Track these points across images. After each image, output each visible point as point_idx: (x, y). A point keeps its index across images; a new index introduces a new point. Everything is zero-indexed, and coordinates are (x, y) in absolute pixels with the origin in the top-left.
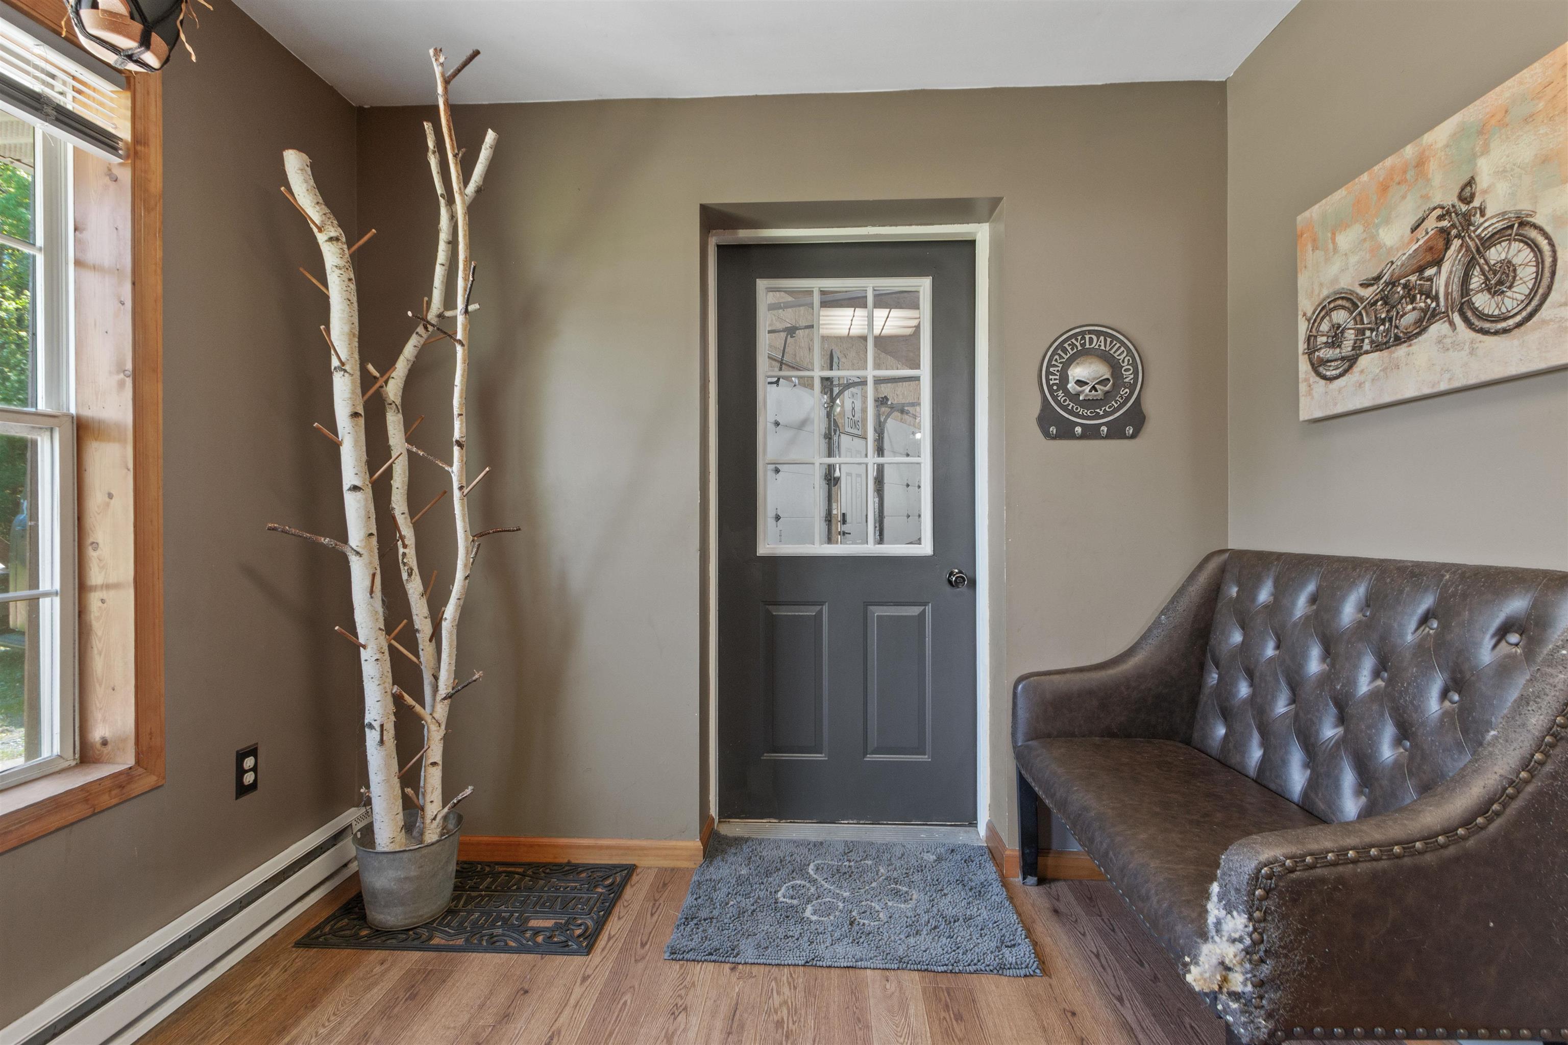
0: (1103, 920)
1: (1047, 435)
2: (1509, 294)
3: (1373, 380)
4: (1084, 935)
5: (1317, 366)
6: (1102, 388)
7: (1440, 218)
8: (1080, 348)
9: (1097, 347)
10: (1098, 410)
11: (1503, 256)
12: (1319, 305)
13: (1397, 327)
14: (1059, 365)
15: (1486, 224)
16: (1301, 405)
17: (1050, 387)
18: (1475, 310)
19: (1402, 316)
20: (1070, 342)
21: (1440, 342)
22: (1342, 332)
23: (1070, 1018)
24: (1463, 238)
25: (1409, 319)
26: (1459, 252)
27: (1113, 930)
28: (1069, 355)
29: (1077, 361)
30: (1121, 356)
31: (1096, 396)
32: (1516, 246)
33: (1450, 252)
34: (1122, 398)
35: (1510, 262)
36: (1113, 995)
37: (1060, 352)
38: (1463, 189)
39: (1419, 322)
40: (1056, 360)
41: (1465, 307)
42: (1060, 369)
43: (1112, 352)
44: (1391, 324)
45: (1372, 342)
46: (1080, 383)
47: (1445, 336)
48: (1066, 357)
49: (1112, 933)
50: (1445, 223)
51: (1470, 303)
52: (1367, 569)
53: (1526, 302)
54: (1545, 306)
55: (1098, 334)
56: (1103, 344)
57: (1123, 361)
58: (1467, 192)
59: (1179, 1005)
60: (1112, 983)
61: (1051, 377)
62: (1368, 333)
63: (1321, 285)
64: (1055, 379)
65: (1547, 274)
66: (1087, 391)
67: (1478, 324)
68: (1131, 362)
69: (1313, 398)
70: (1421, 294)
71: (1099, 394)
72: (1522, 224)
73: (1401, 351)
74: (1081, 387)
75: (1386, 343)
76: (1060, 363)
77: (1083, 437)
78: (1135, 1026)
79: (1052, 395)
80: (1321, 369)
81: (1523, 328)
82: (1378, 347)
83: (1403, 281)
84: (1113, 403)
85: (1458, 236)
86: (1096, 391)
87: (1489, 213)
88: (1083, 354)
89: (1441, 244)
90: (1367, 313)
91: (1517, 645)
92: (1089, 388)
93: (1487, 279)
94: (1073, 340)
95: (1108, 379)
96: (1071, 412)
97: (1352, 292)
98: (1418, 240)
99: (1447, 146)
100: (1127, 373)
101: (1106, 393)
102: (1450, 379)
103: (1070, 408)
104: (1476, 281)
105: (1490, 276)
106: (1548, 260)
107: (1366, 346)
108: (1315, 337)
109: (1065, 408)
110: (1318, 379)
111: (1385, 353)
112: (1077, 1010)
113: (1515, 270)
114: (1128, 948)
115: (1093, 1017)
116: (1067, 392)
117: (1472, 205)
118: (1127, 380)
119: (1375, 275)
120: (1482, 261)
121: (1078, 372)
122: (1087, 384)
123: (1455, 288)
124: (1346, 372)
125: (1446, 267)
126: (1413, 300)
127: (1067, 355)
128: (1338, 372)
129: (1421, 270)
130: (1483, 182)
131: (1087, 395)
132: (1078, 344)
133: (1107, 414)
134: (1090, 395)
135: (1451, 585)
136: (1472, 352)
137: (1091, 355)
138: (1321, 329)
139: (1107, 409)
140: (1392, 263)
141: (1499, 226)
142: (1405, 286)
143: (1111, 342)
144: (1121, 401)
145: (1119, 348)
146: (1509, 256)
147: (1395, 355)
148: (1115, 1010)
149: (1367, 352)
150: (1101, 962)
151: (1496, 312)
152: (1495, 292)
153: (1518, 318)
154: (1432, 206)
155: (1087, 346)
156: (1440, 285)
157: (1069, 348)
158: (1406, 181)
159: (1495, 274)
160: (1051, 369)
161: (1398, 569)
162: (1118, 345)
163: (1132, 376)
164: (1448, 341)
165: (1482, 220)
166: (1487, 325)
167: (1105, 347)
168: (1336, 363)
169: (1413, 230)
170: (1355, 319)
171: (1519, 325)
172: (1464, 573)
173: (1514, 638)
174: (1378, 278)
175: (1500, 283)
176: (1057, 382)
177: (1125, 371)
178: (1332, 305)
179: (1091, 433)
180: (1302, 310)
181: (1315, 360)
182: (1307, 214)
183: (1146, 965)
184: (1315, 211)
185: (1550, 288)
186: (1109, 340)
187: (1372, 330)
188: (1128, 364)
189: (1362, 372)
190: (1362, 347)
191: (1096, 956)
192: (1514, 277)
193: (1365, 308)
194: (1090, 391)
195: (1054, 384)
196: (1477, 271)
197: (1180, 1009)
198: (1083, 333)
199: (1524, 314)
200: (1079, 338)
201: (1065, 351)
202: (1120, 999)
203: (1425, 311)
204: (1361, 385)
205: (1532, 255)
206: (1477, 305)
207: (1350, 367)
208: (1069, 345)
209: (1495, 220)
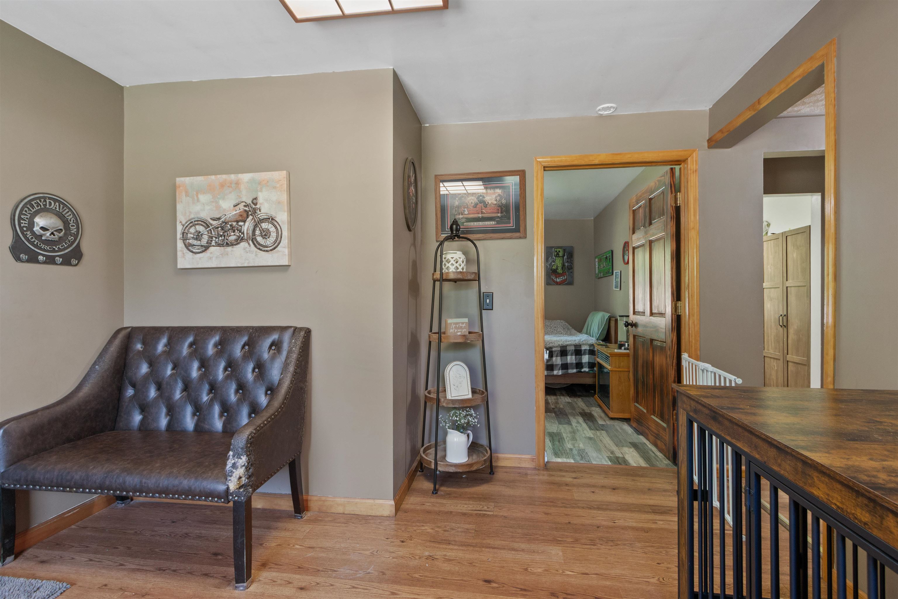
0: (76, 547)
1: (18, 259)
2: (268, 239)
3: (216, 257)
4: (73, 559)
5: (188, 246)
6: (58, 234)
7: (245, 206)
8: (42, 207)
9: (54, 208)
10: (54, 247)
11: (267, 227)
12: (189, 220)
13: (227, 239)
14: (28, 215)
15: (261, 215)
16: (178, 261)
17: (21, 228)
18: (257, 242)
19: (229, 236)
20: (35, 202)
21: (244, 249)
22: (202, 235)
23: (106, 588)
24: (253, 216)
25: (232, 238)
26: (252, 220)
27: (87, 547)
28: (35, 210)
29: (41, 214)
30: (69, 217)
31: (54, 238)
32: (270, 225)
33: (248, 219)
34: (69, 242)
35: (268, 229)
36: (117, 566)
37: (28, 206)
38: (253, 200)
39: (236, 240)
40: (26, 211)
41: (254, 239)
42: (28, 217)
43: (63, 214)
44: (225, 238)
45: (216, 242)
46: (42, 228)
47: (247, 248)
48: (33, 211)
49: (88, 548)
50: (247, 209)
51: (255, 238)
52: (217, 331)
53: (273, 244)
54: (279, 246)
55: (55, 201)
56: (58, 207)
57: (70, 221)
58: (255, 201)
59: (149, 548)
60: (110, 563)
61: (22, 221)
62: (214, 239)
63: (190, 212)
64: (25, 223)
65: (279, 237)
66: (48, 234)
67: (259, 247)
68: (75, 221)
69: (185, 259)
70: (238, 230)
71: (56, 237)
72: (272, 219)
73: (229, 249)
74: (44, 231)
75: (222, 244)
76: (29, 213)
77: (45, 263)
78: (138, 567)
79: (23, 233)
80: (190, 248)
81: (272, 251)
82: (219, 245)
83: (230, 223)
84: (64, 244)
85: (251, 215)
86: (54, 235)
87: (262, 211)
88: (44, 210)
89: (245, 215)
90: (214, 231)
91: (274, 350)
92: (50, 233)
93: (261, 232)
94: (38, 201)
95: (61, 230)
96: (36, 246)
97: (207, 220)
98: (236, 211)
99: (248, 182)
100: (73, 228)
101: (60, 238)
102: (248, 263)
103: (35, 243)
104: (258, 232)
105: (263, 232)
106: (280, 233)
107: (213, 243)
108: (187, 234)
109: (32, 243)
110: (188, 252)
111: (222, 248)
112: (104, 583)
113: (270, 233)
114: (103, 547)
115: (117, 579)
116: (33, 233)
117: (256, 207)
118: (72, 232)
119: (218, 217)
120: (260, 226)
121: (40, 221)
122: (47, 230)
123: (250, 232)
124: (203, 251)
125: (247, 224)
126: (234, 231)
127: (33, 209)
128: (199, 251)
129: (237, 222)
130: (260, 200)
131: (48, 237)
132: (41, 204)
133: (60, 250)
134: (50, 238)
135: (253, 333)
136: (256, 255)
137: (50, 212)
138: (190, 231)
139: (60, 247)
140: (225, 215)
141: (266, 217)
142: (231, 225)
143: (63, 208)
144: (69, 243)
145: (68, 212)
146: (269, 228)
147: (227, 250)
148: (124, 569)
149: (213, 246)
150: (96, 561)
151: (264, 244)
152: (264, 238)
153: (271, 248)
154: (242, 201)
155: (48, 206)
156: (245, 229)
157: (35, 205)
158: (232, 187)
159: (264, 232)
160: (22, 216)
161: (231, 329)
162: (67, 210)
163: (76, 230)
164: (247, 249)
165: (260, 213)
166: (261, 248)
167: (59, 210)
168: (198, 247)
169: (235, 206)
170: (208, 231)
171: (271, 250)
172: (256, 329)
173: (273, 348)
174: (219, 219)
175: (265, 235)
176: (27, 225)
177: (71, 226)
178: (196, 223)
179: (50, 261)
180: (179, 220)
181: (187, 244)
182: (183, 179)
183: (119, 547)
184: (187, 180)
185: (280, 241)
186: (61, 206)
187: (216, 238)
188: (73, 223)
189: (211, 253)
190: (211, 243)
191: (90, 561)
192: (270, 235)
193: (213, 228)
194: (50, 235)
195: (24, 227)
196: (258, 229)
197: (150, 549)
198: (45, 198)
199: (273, 247)
200: (42, 200)
201: (33, 207)
202: (121, 565)
203: (239, 237)
204: (211, 258)
205: (275, 230)
206: (258, 240)
207: (205, 250)
208: (35, 203)
209: (264, 215)
